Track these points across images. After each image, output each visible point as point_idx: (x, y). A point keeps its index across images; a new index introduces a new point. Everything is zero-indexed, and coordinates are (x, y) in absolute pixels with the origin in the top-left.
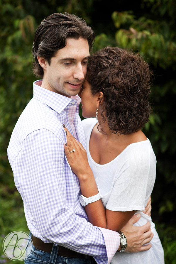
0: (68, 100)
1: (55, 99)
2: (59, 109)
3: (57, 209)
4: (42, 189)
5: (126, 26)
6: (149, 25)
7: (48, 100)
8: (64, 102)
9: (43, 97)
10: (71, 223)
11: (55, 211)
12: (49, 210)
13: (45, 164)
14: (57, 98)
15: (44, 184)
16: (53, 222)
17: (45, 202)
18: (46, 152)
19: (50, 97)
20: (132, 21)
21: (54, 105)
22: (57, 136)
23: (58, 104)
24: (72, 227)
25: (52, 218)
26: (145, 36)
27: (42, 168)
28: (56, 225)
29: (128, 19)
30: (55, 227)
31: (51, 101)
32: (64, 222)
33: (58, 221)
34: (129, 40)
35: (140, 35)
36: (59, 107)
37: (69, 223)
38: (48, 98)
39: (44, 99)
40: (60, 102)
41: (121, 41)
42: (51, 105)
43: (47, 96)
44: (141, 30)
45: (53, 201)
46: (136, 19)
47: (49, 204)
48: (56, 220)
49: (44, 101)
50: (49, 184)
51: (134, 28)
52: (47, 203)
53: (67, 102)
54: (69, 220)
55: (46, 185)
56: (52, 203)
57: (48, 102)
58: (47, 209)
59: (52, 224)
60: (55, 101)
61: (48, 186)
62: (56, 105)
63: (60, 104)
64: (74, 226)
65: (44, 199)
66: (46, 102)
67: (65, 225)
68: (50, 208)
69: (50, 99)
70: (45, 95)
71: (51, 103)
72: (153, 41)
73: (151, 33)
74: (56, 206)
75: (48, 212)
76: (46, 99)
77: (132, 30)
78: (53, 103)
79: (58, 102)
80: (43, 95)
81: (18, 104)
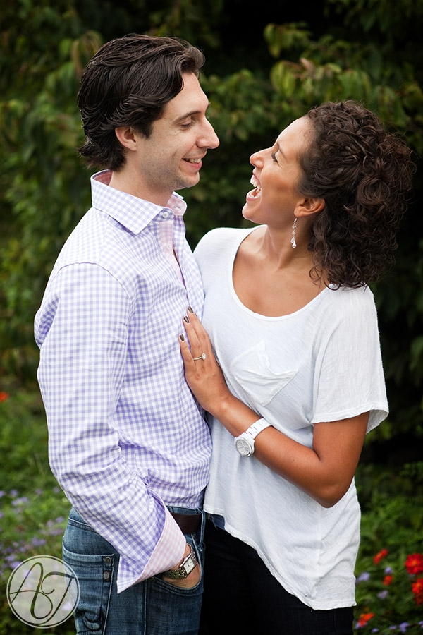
0: (155, 208)
1: (128, 206)
2: (136, 225)
3: (86, 422)
4: (68, 376)
5: (291, 55)
6: (341, 50)
7: (116, 208)
8: (147, 213)
9: (106, 203)
10: (106, 462)
11: (83, 426)
12: (71, 419)
13: (85, 330)
14: (133, 205)
15: (74, 368)
16: (72, 443)
17: (67, 403)
18: (91, 310)
19: (119, 204)
20: (306, 42)
21: (126, 218)
22: (120, 281)
23: (135, 217)
24: (104, 469)
25: (73, 437)
26: (329, 74)
27: (78, 337)
28: (77, 452)
29: (296, 39)
30: (74, 456)
31: (120, 211)
32: (93, 453)
33: (82, 446)
34: (298, 84)
35: (320, 72)
36: (135, 221)
37: (102, 460)
38: (115, 205)
39: (107, 207)
40: (138, 213)
41: (281, 85)
42: (122, 219)
43: (115, 201)
44: (324, 63)
45: (83, 405)
46: (314, 38)
47: (74, 409)
48: (79, 442)
49: (108, 210)
50: (84, 370)
51: (309, 58)
52: (70, 406)
53: (152, 213)
54: (104, 456)
55: (77, 371)
56: (80, 408)
57: (116, 212)
58: (68, 416)
59: (69, 447)
60: (129, 210)
61: (80, 374)
62: (130, 218)
63: (139, 217)
64: (108, 470)
65: (68, 396)
66: (112, 213)
67: (93, 459)
68: (74, 416)
69: (120, 207)
70: (110, 199)
71: (121, 215)
72: (348, 86)
73: (344, 68)
74: (86, 415)
75: (68, 423)
76: (111, 206)
77: (305, 62)
78: (125, 214)
79: (134, 213)
80: (106, 200)
81: (67, 216)
